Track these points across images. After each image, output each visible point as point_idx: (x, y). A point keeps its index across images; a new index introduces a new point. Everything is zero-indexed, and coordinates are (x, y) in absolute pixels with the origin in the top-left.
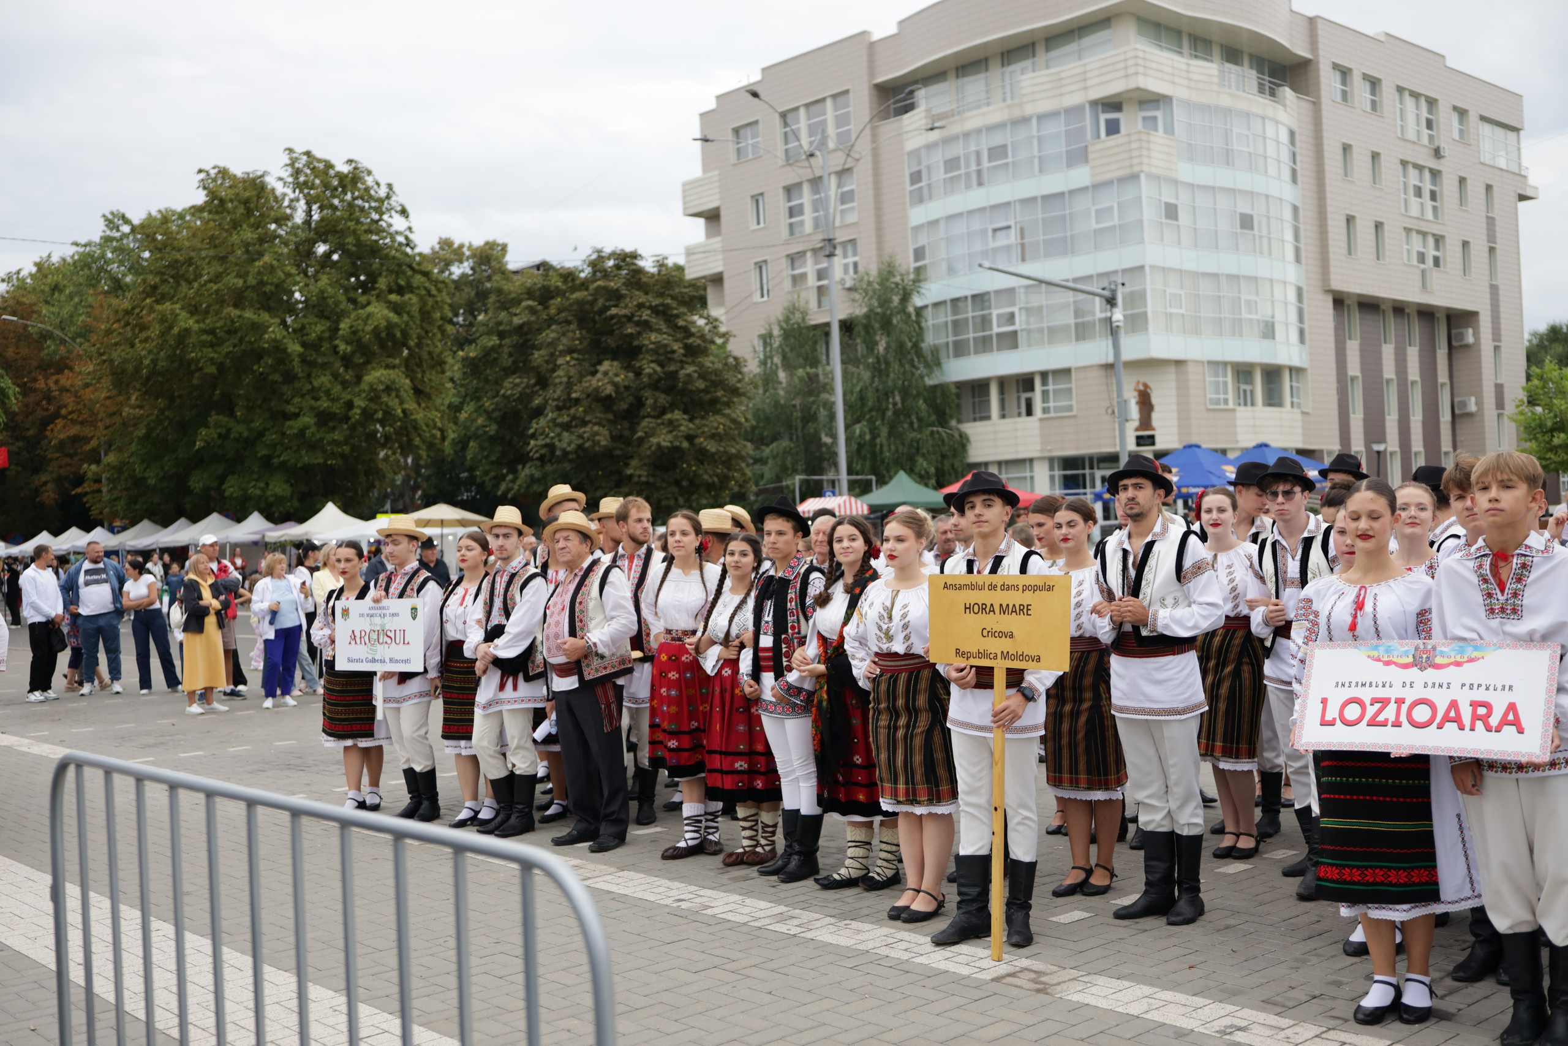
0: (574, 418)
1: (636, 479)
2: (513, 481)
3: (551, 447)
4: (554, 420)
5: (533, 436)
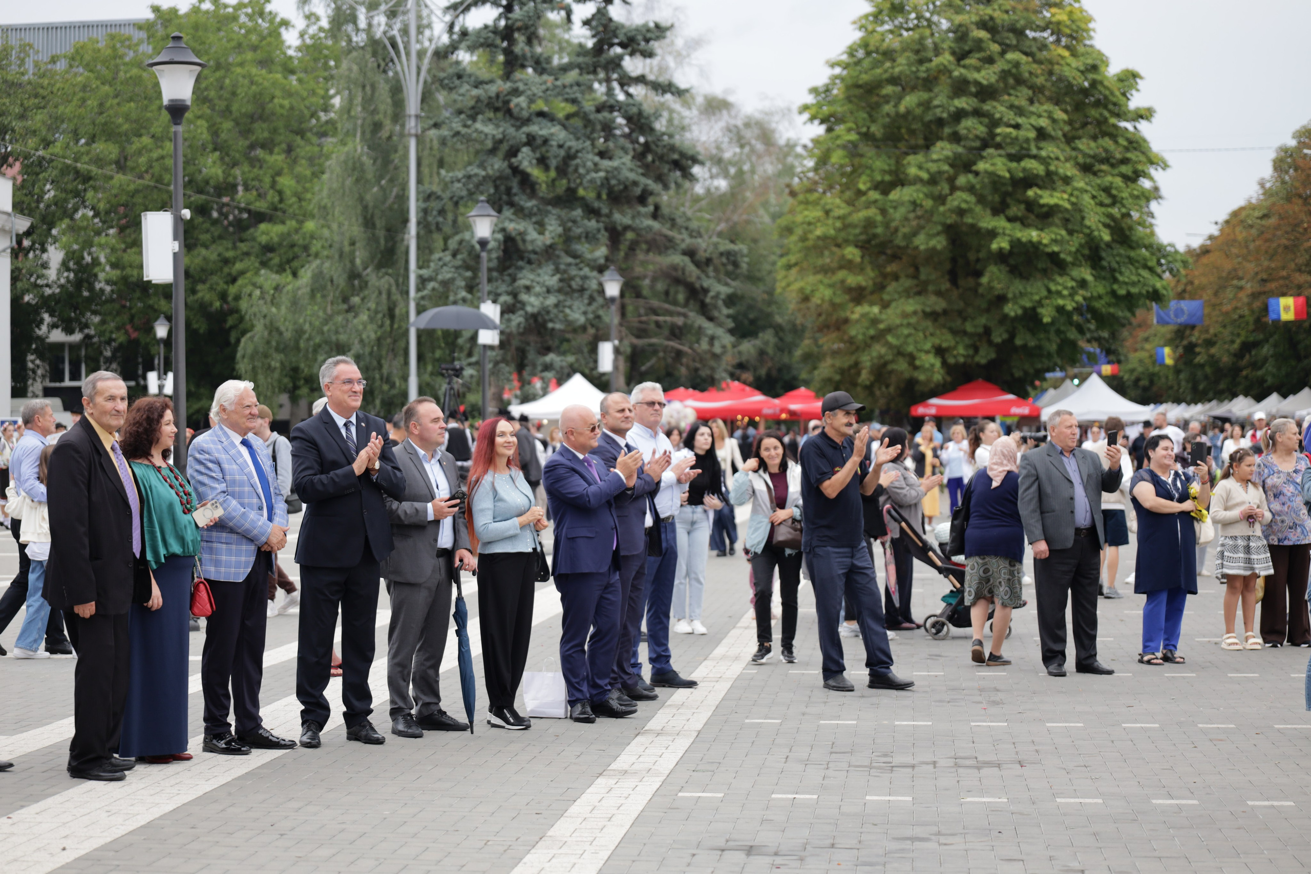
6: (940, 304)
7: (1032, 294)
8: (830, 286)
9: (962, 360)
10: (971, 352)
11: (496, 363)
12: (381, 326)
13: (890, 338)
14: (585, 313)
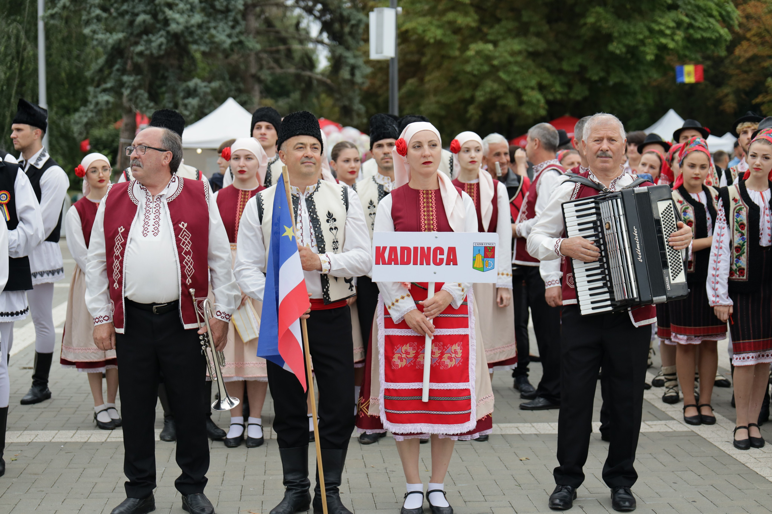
6: (540, 45)
7: (635, 33)
8: (439, 27)
9: (559, 97)
10: (566, 90)
11: (134, 90)
12: (11, 67)
13: (502, 75)
14: (229, 36)
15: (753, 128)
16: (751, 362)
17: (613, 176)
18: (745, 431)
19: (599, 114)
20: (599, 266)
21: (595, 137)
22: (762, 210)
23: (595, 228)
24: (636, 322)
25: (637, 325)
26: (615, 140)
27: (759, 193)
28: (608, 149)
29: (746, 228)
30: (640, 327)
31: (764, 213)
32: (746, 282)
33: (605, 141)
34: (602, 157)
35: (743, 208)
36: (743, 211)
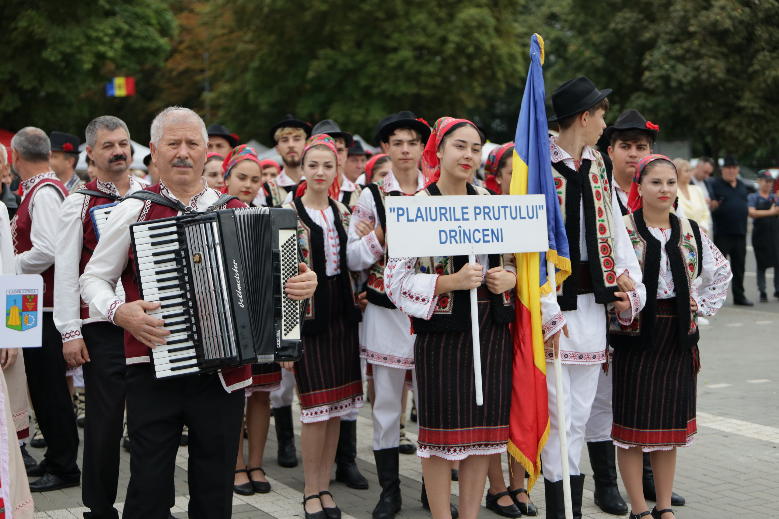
0: (688, 51)
1: (749, 111)
2: (620, 111)
3: (666, 79)
4: (667, 53)
5: (648, 68)
7: (71, 40)
15: (294, 134)
16: (325, 417)
17: (193, 191)
18: (317, 500)
19: (173, 108)
20: (182, 311)
21: (170, 140)
22: (325, 232)
23: (177, 260)
24: (227, 385)
25: (229, 389)
26: (196, 144)
27: (319, 212)
28: (188, 156)
29: (308, 254)
30: (234, 392)
31: (328, 235)
32: (312, 320)
33: (184, 145)
34: (179, 167)
35: (303, 230)
36: (303, 234)
